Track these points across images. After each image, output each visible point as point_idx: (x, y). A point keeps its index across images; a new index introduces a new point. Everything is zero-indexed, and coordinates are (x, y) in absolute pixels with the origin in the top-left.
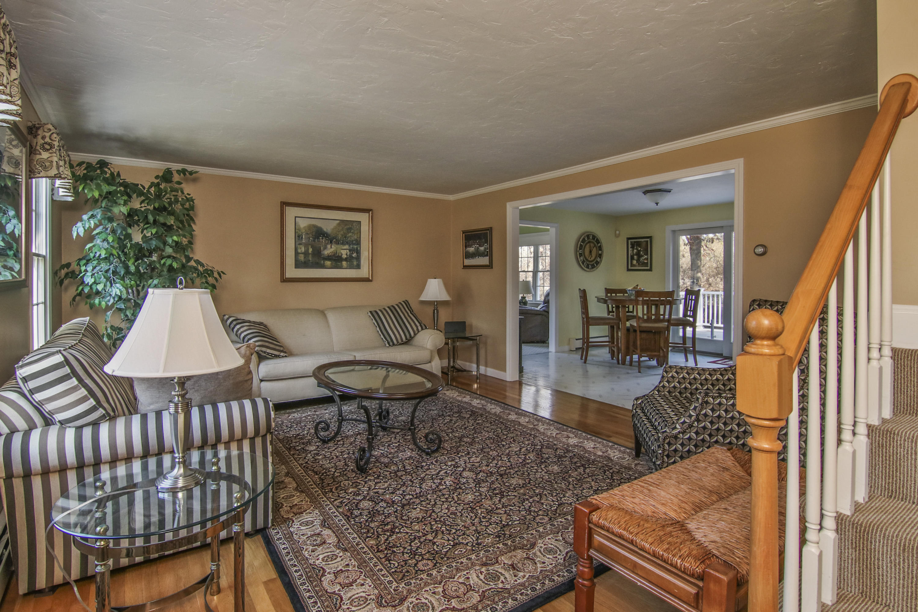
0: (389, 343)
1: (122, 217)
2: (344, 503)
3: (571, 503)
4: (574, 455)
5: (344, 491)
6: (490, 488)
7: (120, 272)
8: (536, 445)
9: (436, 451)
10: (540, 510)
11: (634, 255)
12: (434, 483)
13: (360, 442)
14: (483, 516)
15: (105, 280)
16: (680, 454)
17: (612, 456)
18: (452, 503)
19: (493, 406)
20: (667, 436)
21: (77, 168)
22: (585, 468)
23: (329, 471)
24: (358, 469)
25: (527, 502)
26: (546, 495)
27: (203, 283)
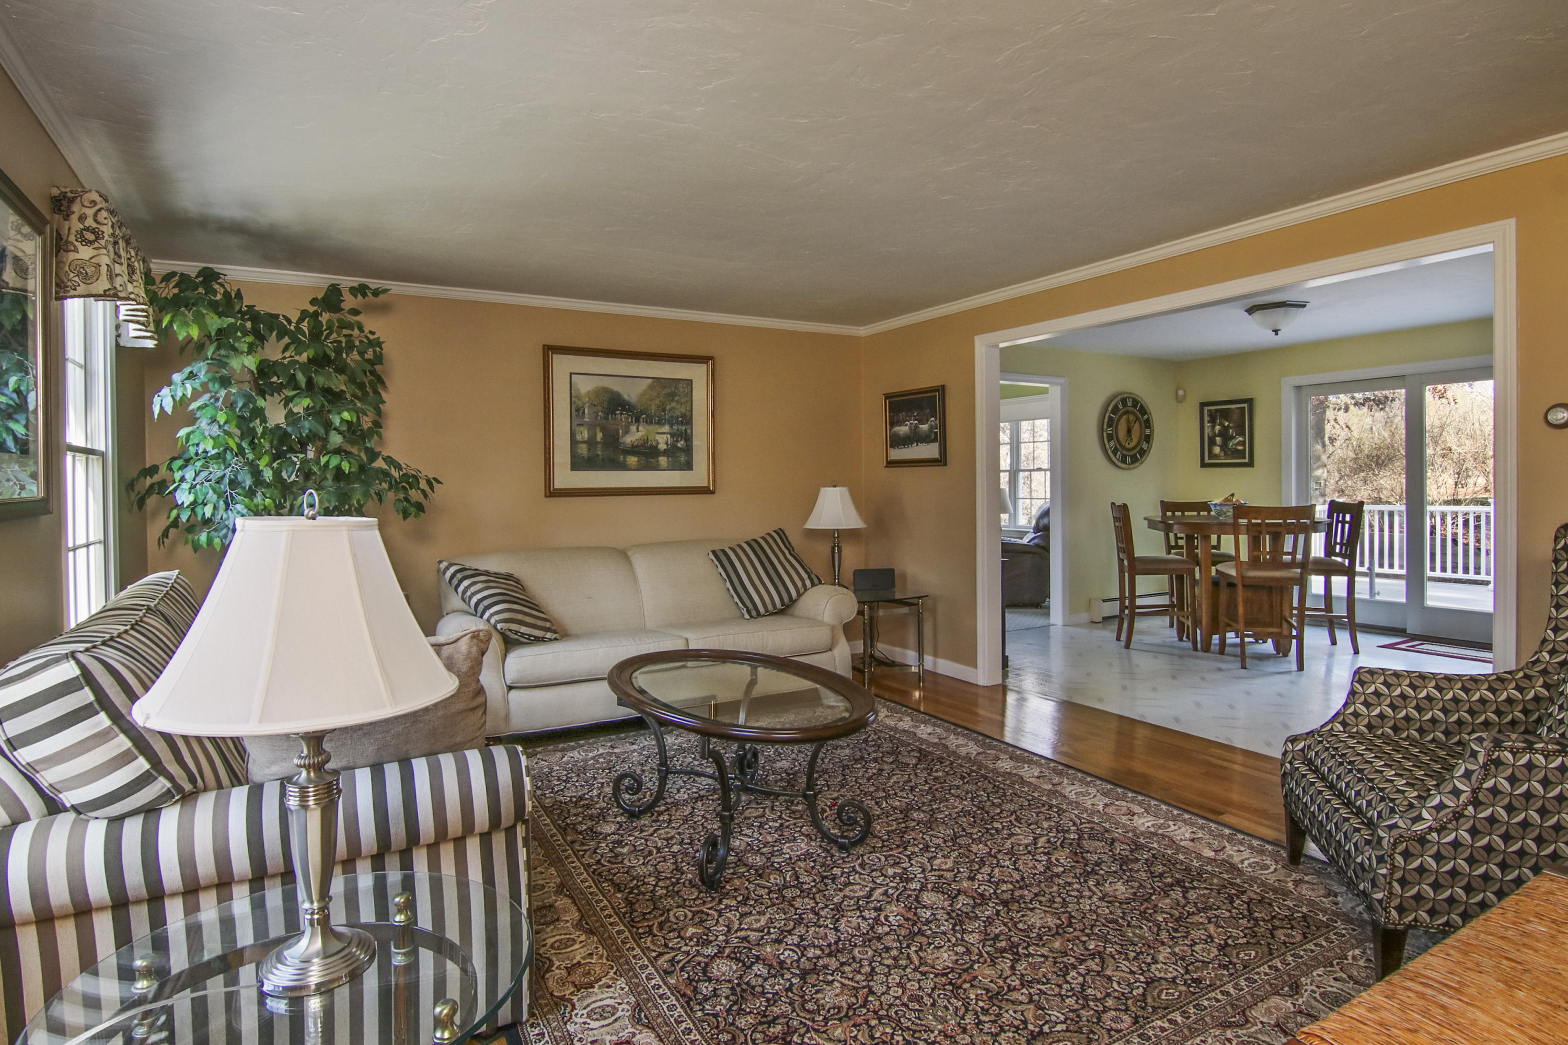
0: (749, 612)
1: (248, 377)
2: (678, 962)
3: (1174, 978)
4: (1154, 855)
5: (676, 934)
6: (986, 934)
7: (244, 481)
8: (1068, 831)
9: (861, 841)
10: (1108, 995)
11: (1215, 436)
12: (864, 918)
13: (703, 817)
14: (982, 1008)
15: (215, 496)
16: (1433, 878)
17: (1236, 860)
18: (908, 970)
19: (961, 741)
20: (1401, 836)
21: (163, 285)
22: (1185, 891)
23: (644, 883)
24: (702, 880)
25: (1073, 973)
26: (1113, 957)
27: (399, 500)
